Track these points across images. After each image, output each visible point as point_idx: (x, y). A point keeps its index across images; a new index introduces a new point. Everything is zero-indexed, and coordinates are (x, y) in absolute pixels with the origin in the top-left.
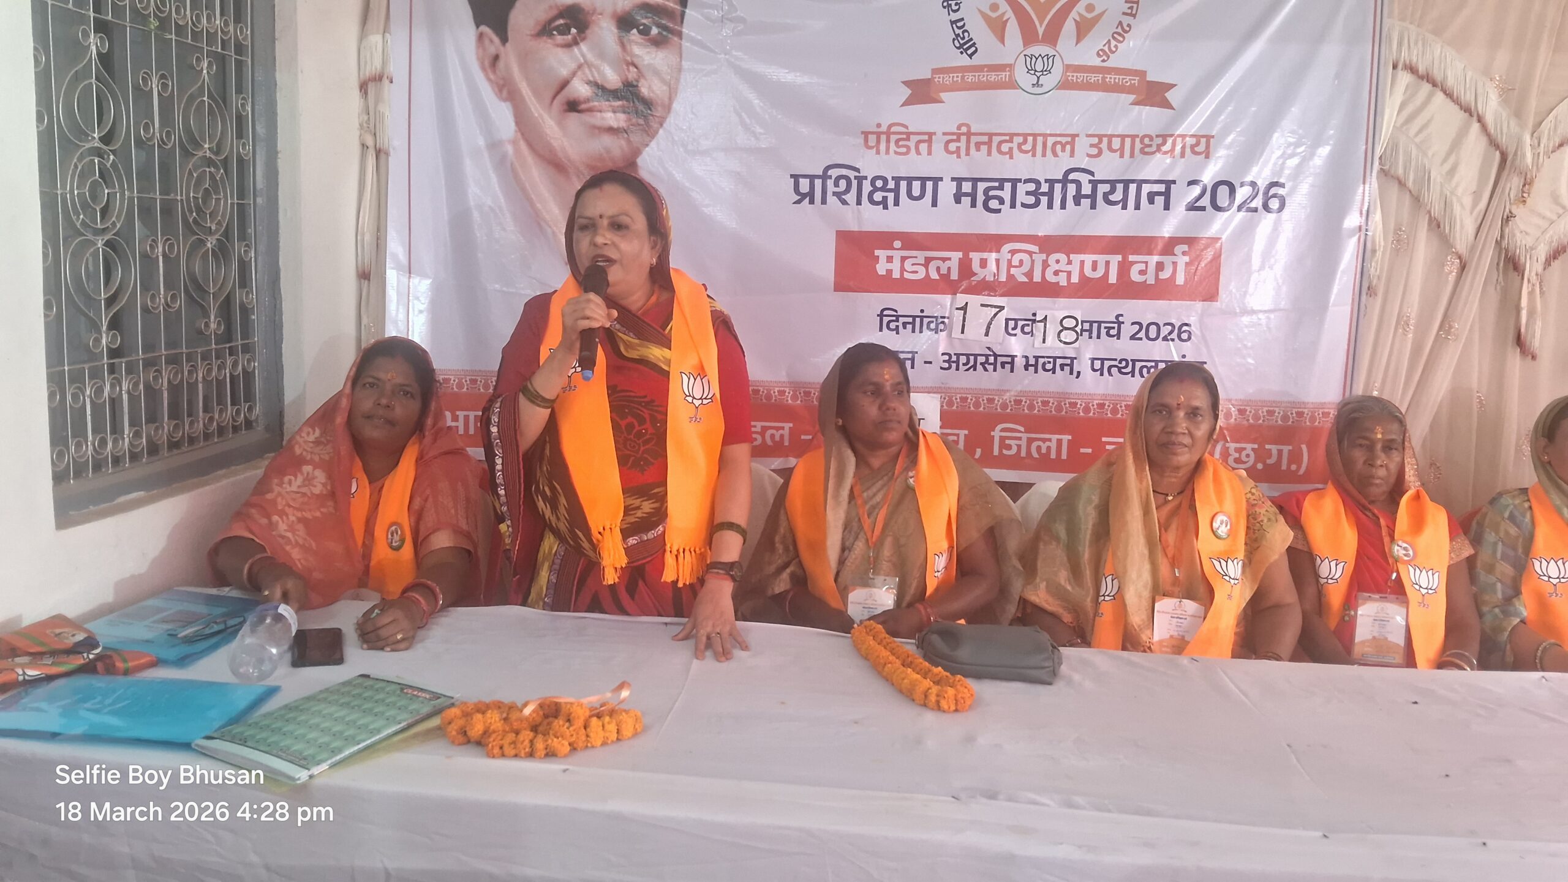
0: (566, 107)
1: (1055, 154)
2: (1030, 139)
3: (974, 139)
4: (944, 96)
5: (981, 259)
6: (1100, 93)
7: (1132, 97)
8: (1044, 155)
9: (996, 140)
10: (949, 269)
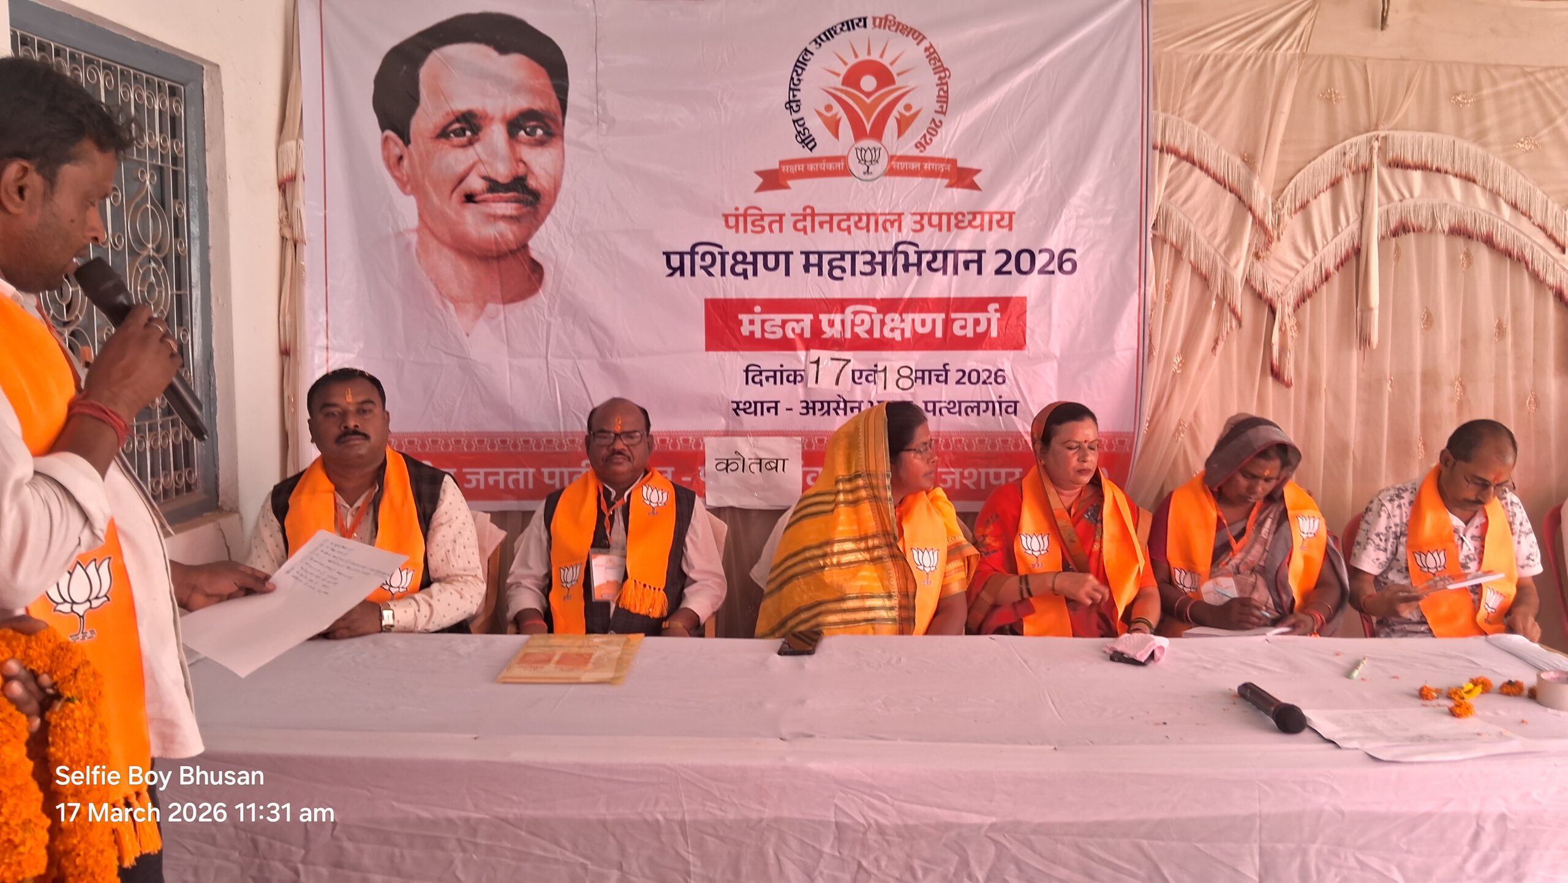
0: (464, 199)
1: (885, 229)
2: (864, 218)
3: (817, 219)
4: (790, 183)
5: (829, 321)
6: (920, 179)
7: (946, 181)
8: (876, 230)
9: (836, 219)
10: (802, 329)
